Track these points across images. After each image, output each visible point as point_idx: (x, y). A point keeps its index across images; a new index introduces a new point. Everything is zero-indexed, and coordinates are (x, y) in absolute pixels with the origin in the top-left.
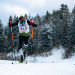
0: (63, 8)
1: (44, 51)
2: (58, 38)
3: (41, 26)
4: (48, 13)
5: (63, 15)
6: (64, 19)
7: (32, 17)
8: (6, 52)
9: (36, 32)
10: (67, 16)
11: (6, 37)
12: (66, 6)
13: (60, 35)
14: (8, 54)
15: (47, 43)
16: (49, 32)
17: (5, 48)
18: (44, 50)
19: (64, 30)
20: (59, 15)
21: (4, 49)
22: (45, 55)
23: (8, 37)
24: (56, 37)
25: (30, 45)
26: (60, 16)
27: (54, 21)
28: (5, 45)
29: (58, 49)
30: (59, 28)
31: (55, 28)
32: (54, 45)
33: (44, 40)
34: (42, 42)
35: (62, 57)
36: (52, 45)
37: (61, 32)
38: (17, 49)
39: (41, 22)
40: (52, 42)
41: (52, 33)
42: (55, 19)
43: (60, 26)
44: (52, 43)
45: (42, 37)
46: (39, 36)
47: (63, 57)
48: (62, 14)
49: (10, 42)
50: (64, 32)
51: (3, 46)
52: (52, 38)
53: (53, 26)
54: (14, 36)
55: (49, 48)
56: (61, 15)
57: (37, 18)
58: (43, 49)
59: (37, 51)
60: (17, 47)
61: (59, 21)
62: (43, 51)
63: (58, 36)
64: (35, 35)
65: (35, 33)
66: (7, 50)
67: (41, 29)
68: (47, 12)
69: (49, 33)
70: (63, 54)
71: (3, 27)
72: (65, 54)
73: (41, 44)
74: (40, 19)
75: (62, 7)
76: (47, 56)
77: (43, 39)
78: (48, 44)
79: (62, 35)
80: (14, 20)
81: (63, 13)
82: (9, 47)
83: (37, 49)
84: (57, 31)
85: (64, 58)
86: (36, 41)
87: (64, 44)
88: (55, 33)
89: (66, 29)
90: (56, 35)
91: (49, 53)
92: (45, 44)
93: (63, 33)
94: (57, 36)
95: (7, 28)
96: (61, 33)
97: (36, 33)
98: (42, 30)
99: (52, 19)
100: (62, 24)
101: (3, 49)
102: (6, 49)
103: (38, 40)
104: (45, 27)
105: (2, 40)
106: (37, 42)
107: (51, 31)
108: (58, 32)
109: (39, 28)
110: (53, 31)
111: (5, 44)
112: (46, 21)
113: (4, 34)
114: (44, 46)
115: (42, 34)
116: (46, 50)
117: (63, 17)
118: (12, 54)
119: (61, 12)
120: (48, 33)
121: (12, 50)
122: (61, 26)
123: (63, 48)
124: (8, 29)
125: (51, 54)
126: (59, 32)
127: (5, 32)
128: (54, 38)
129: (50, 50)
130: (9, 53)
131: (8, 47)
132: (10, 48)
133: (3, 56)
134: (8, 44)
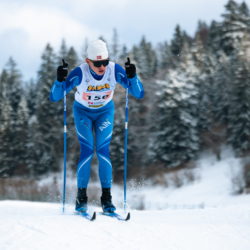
0: (233, 13)
1: (169, 166)
2: (216, 120)
3: (157, 78)
4: (182, 34)
5: (233, 39)
6: (238, 52)
7: (125, 49)
8: (32, 172)
9: (138, 101)
10: (248, 43)
11: (34, 119)
12: (244, 7)
13: (226, 110)
14: (39, 179)
15: (177, 139)
16: (186, 101)
17: (29, 158)
18: (169, 162)
19: (239, 91)
20: (218, 39)
21: (27, 161)
22: (170, 182)
23: (41, 118)
24: (208, 116)
25: (119, 147)
26: (222, 41)
27: (203, 60)
28: (31, 148)
29: (219, 158)
30: (219, 86)
31: (206, 87)
32: (203, 146)
33: (167, 129)
34: (162, 136)
35: (233, 187)
36: (194, 147)
37: (226, 100)
38: (71, 162)
39: (156, 65)
40: (197, 135)
41: (194, 102)
42: (204, 55)
43: (225, 77)
44: (195, 138)
45: (162, 118)
46: (148, 116)
47: (237, 188)
48: (228, 35)
49: (48, 136)
50: (239, 101)
51: (23, 152)
52: (194, 123)
53: (197, 77)
54: (61, 117)
55: (184, 157)
56: (227, 39)
57: (140, 52)
58: (163, 161)
59: (143, 168)
60: (72, 155)
61: (221, 60)
62: (166, 166)
63: (217, 115)
64: (134, 113)
65: (134, 103)
66: (35, 166)
67: (156, 90)
68: (178, 29)
69: (186, 104)
70: (237, 178)
71: (23, 86)
72: (241, 176)
73: (155, 143)
74: (154, 53)
75: (229, 12)
76: (178, 184)
77: (164, 125)
78: (183, 144)
79: (230, 111)
80: (59, 58)
81: (232, 31)
82: (45, 154)
83: (144, 160)
84: (211, 97)
85: (241, 192)
86: (138, 132)
87: (239, 140)
88: (206, 104)
89: (244, 88)
90: (208, 111)
91: (186, 174)
92: (171, 144)
93: (233, 104)
94: (215, 112)
95: (34, 88)
96: (226, 104)
97: (138, 105)
98: (159, 93)
99: (194, 54)
100: (229, 72)
101: (21, 162)
102: (34, 162)
103: (147, 128)
104: (171, 82)
105: (19, 129)
106: (142, 137)
107: (193, 97)
108: (216, 98)
109: (149, 88)
110: (200, 98)
111: (30, 145)
112: (175, 62)
113: (26, 110)
114: (167, 149)
115: (161, 106)
116: (175, 165)
117: (235, 45)
118: (55, 178)
119: (225, 30)
120: (181, 105)
121: (53, 167)
122: (228, 79)
123: (237, 156)
124: (39, 93)
125: (191, 179)
126: (220, 99)
127: (29, 102)
128: (202, 120)
129: (189, 165)
130: (44, 176)
131: (42, 155)
132: (46, 157)
133: (24, 188)
134: (40, 145)
